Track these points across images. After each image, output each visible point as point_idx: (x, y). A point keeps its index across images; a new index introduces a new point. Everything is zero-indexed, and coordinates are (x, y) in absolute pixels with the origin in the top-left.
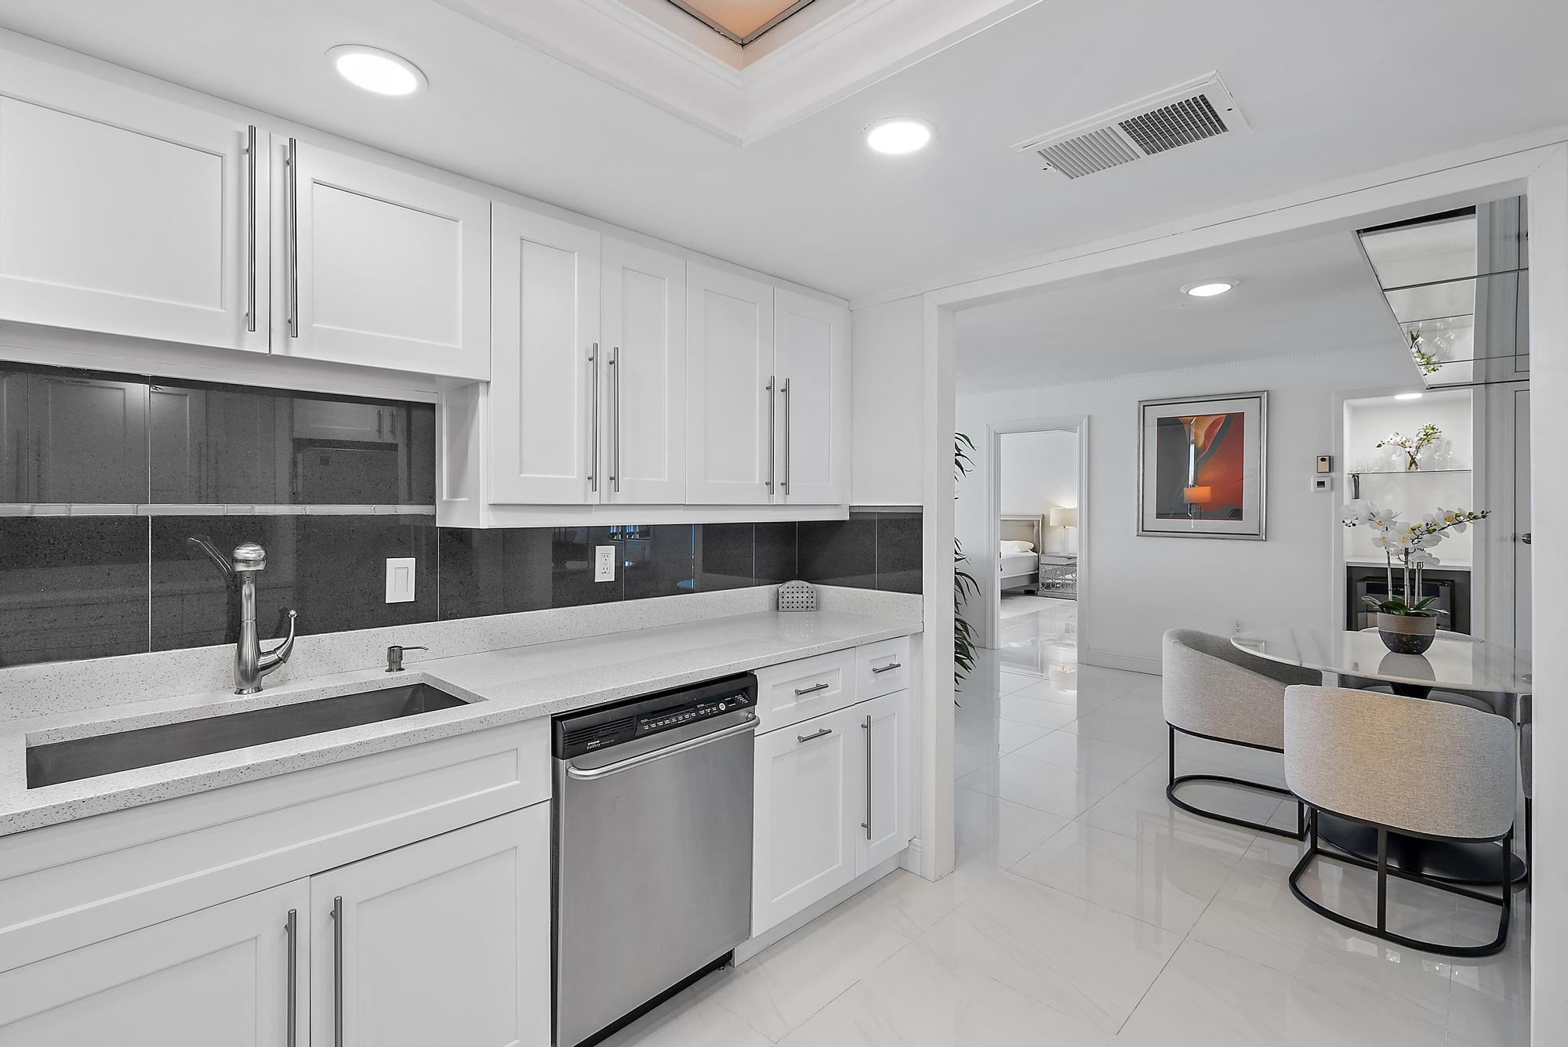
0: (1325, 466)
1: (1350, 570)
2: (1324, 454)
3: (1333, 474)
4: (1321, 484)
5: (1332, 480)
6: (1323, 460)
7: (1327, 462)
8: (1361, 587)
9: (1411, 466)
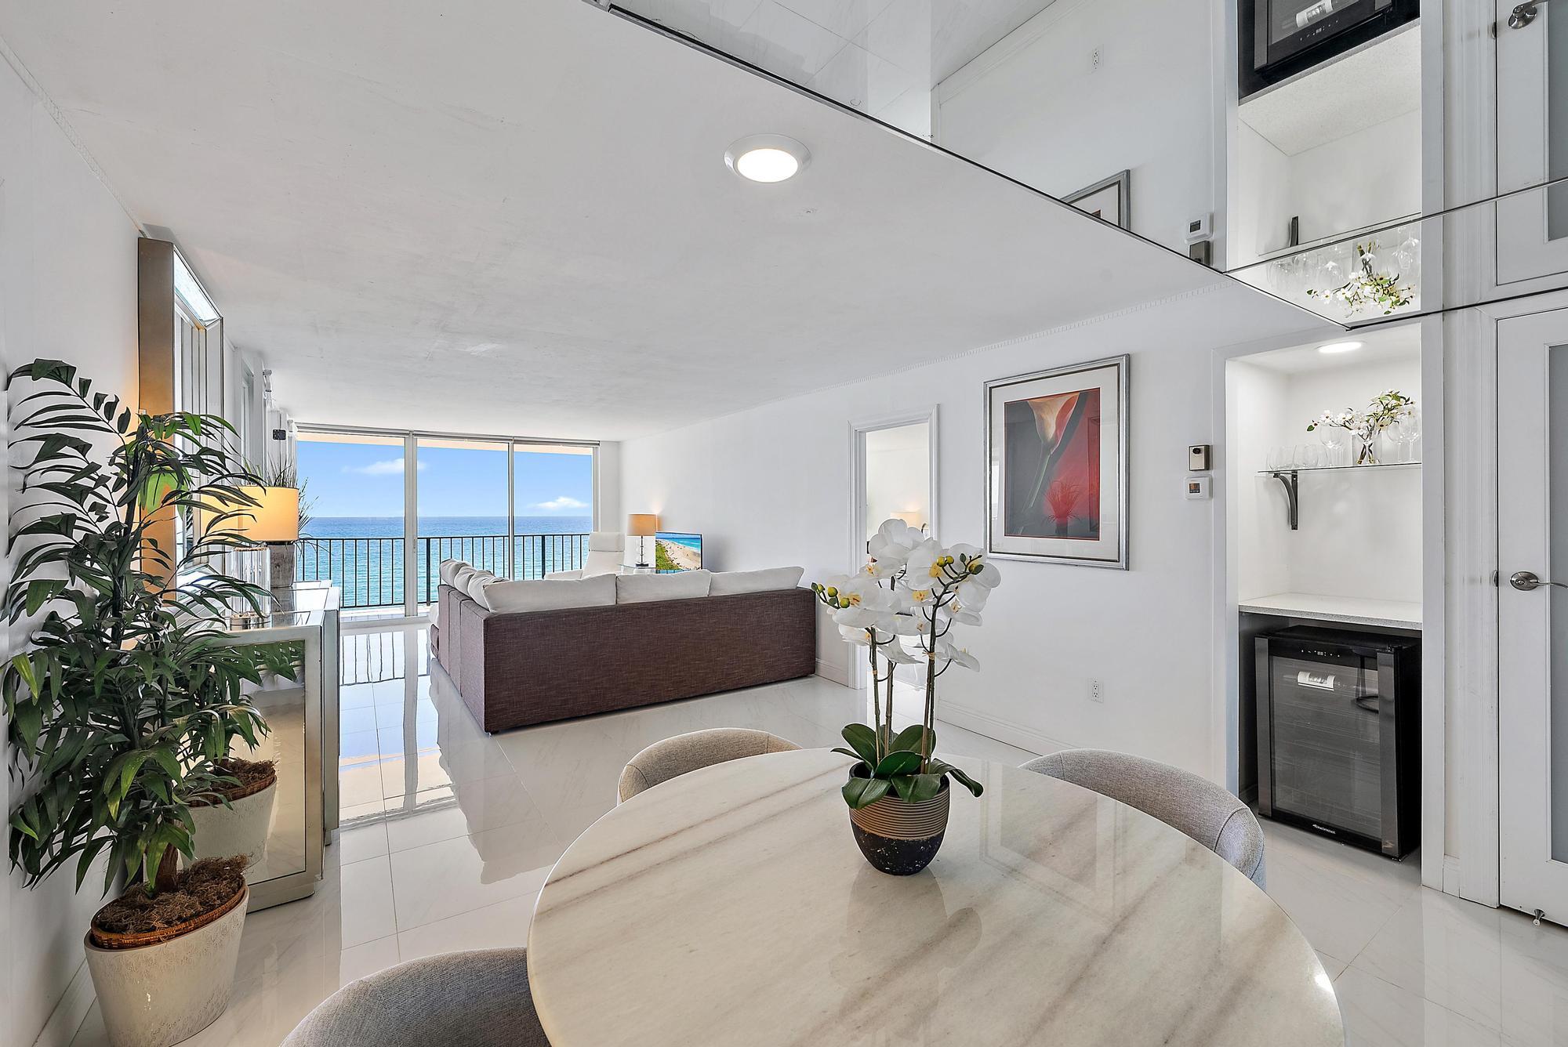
0: (1199, 461)
1: (1245, 616)
2: (1200, 442)
3: (1212, 473)
4: (1195, 488)
5: (1211, 481)
6: (1197, 451)
7: (1202, 455)
8: (1262, 643)
9: (1362, 457)
